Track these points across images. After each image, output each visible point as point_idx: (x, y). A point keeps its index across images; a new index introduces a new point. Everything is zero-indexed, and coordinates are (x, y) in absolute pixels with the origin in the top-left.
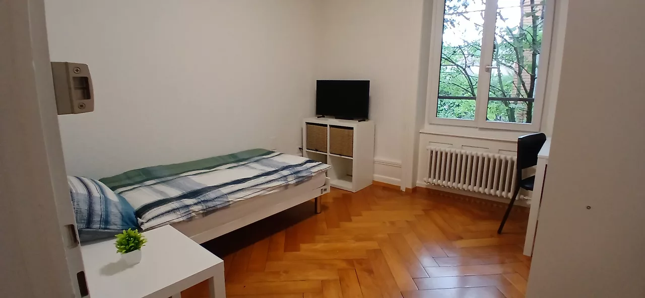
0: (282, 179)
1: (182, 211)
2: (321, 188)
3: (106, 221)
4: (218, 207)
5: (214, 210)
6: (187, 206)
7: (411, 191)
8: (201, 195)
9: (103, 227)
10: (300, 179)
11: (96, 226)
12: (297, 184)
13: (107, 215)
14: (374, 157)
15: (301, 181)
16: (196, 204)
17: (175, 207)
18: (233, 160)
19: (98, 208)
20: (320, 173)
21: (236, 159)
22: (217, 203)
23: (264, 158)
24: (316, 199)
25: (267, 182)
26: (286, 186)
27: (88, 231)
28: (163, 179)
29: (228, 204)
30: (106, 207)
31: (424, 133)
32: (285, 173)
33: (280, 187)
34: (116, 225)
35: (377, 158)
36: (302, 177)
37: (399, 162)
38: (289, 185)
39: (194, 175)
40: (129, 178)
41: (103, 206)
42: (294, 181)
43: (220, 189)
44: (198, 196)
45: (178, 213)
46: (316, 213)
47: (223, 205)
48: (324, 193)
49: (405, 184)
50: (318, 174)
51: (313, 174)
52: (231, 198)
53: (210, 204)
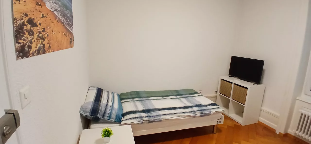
0: (192, 112)
1: (139, 119)
2: (218, 121)
3: (110, 117)
4: (156, 120)
5: (154, 121)
6: (142, 117)
7: (283, 136)
8: (150, 112)
9: (108, 119)
10: (203, 114)
11: (106, 118)
12: (201, 116)
13: (111, 114)
14: (261, 107)
15: (203, 115)
16: (146, 117)
17: (137, 116)
18: (176, 94)
19: (108, 110)
20: (217, 113)
21: (178, 94)
22: (155, 118)
23: (191, 96)
24: (214, 125)
25: (183, 113)
26: (194, 117)
27: (103, 119)
28: (142, 99)
29: (160, 120)
30: (111, 111)
31: (299, 100)
32: (195, 109)
33: (190, 116)
34: (113, 119)
35: (263, 108)
36: (204, 113)
37: (278, 114)
38: (196, 116)
39: (154, 99)
40: (131, 95)
41: (110, 110)
42: (199, 115)
43: (159, 111)
44: (148, 113)
45: (137, 119)
46: (213, 133)
47: (158, 120)
48: (219, 123)
49: (280, 129)
50: (215, 113)
51: (212, 113)
52: (163, 117)
53: (152, 118)
